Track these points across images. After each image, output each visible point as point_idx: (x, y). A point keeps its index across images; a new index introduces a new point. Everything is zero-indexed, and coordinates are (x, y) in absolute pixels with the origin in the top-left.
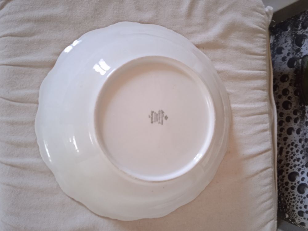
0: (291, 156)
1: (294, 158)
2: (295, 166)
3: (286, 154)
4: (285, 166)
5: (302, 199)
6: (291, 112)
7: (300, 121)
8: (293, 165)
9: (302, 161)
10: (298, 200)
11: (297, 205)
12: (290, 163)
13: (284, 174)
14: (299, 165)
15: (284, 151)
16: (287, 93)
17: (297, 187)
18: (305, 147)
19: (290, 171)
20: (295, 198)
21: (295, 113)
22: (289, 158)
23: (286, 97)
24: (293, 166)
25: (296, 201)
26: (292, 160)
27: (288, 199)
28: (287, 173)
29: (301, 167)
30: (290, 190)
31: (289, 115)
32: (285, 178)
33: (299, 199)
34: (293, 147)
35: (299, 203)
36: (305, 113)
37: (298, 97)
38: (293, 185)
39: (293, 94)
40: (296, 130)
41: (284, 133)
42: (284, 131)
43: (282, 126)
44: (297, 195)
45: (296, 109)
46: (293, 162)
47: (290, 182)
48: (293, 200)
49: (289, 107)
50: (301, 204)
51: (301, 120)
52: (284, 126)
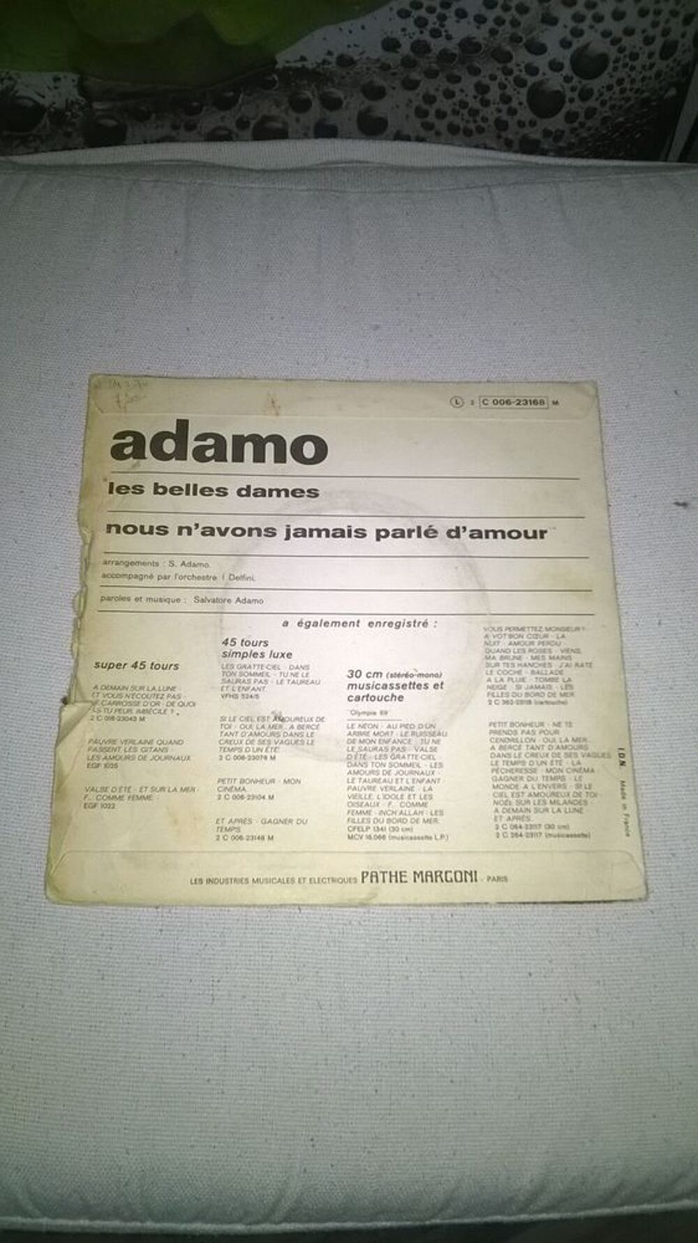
0: (466, 116)
1: (476, 104)
2: (506, 99)
4: (503, 134)
6: (298, 120)
7: (334, 87)
8: (501, 106)
12: (492, 119)
14: (503, 86)
19: (526, 114)
21: (303, 106)
22: (475, 121)
24: (504, 107)
31: (308, 128)
37: (241, 96)
39: (227, 113)
40: (367, 103)
46: (492, 107)
51: (330, 84)
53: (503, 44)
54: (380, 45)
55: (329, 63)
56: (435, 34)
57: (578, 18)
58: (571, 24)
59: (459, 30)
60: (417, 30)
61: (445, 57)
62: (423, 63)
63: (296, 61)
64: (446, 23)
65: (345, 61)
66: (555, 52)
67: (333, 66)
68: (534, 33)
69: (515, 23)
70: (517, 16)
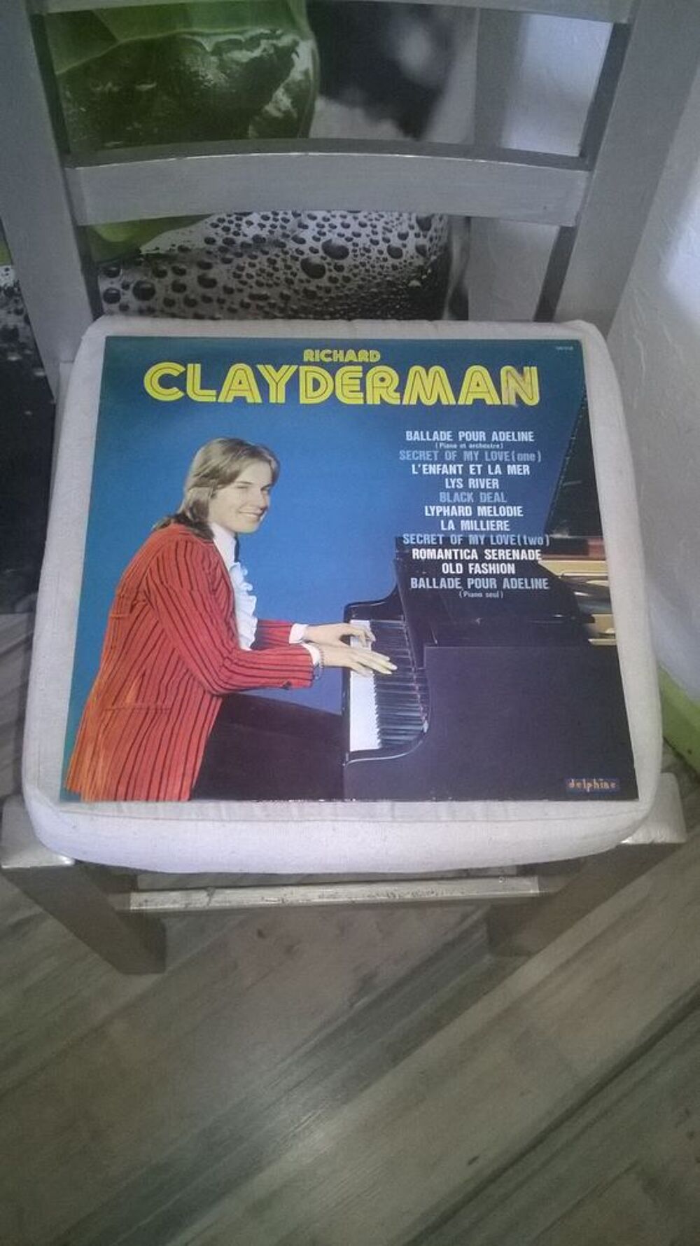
0: (266, 277)
1: (271, 271)
2: (289, 267)
3: (265, 287)
4: (292, 286)
5: (360, 249)
6: (160, 282)
7: (179, 263)
8: (286, 271)
9: (274, 253)
10: (365, 257)
11: (378, 258)
12: (283, 277)
13: (312, 288)
14: (284, 260)
15: (257, 290)
16: (114, 292)
17: (336, 261)
18: (240, 251)
19: (303, 276)
20: (363, 264)
21: (163, 274)
22: (272, 279)
23: (124, 294)
24: (289, 272)
25: (368, 262)
26: (276, 274)
27: (370, 278)
28: (308, 282)
29: (288, 256)
30: (345, 273)
31: (167, 286)
32: (320, 284)
33: (363, 255)
34: (244, 274)
35: (370, 254)
36: (159, 254)
37: (121, 270)
38: (332, 267)
39: (114, 280)
40: (201, 272)
41: (214, 294)
42: (210, 295)
44: (355, 260)
45: (150, 273)
46: (281, 272)
47: (328, 274)
48: (368, 267)
49: (149, 286)
50: (372, 250)
51: (177, 262)
52: (198, 296)
53: (280, 238)
54: (203, 242)
55: (174, 250)
56: (236, 234)
57: (318, 225)
58: (317, 229)
59: (251, 232)
60: (224, 233)
61: (243, 245)
62: (232, 249)
63: (154, 250)
64: (242, 228)
65: (182, 249)
66: (310, 242)
67: (176, 252)
68: (296, 233)
69: (283, 227)
70: (284, 224)
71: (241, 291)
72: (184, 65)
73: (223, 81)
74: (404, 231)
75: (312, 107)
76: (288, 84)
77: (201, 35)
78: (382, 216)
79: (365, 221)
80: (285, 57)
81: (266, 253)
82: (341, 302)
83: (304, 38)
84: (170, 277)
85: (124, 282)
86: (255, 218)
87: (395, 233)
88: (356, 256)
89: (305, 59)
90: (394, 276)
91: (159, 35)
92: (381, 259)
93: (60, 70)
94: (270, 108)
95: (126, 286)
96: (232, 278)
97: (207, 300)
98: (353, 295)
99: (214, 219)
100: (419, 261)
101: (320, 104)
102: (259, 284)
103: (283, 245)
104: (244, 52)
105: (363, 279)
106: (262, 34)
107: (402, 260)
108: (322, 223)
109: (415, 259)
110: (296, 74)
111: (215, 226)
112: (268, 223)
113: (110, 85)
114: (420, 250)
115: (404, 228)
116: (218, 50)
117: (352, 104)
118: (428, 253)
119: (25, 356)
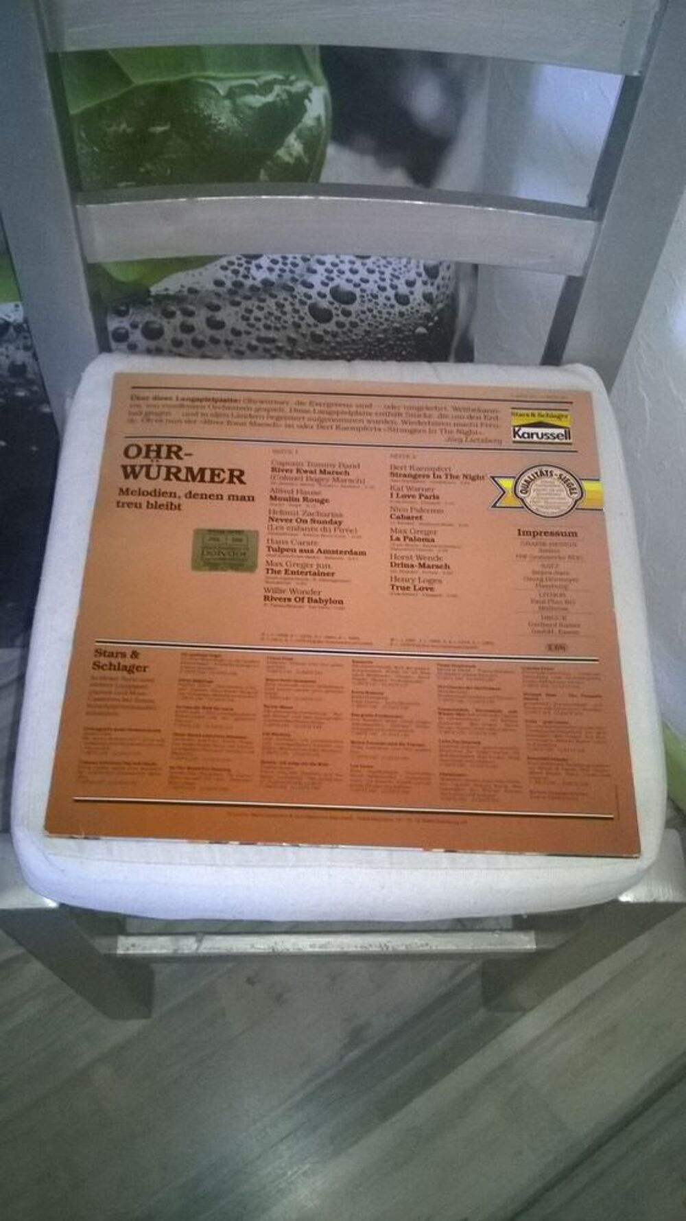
5: (368, 295)
8: (294, 315)
9: (282, 297)
10: (372, 303)
11: (385, 305)
13: (319, 331)
16: (123, 331)
17: (343, 306)
18: (249, 294)
20: (370, 310)
21: (171, 315)
24: (296, 315)
25: (376, 308)
26: (284, 318)
27: (377, 324)
29: (297, 301)
30: (353, 318)
32: (329, 329)
35: (377, 301)
38: (339, 312)
40: (210, 313)
41: (222, 335)
42: (218, 337)
43: (207, 340)
45: (159, 315)
47: (335, 319)
49: (157, 326)
52: (206, 337)
56: (246, 277)
58: (326, 274)
61: (253, 288)
65: (192, 291)
67: (186, 293)
71: (248, 333)
72: (199, 110)
73: (236, 124)
74: (411, 279)
75: (323, 154)
76: (301, 130)
77: (214, 78)
78: (390, 263)
79: (371, 266)
80: (297, 104)
81: (275, 297)
82: (347, 347)
83: (316, 84)
84: (179, 318)
85: (134, 321)
86: (265, 262)
87: (403, 280)
88: (363, 302)
89: (317, 106)
90: (400, 323)
91: (172, 78)
92: (388, 305)
93: (74, 111)
94: (281, 153)
95: (134, 326)
96: (240, 320)
97: (215, 341)
98: (361, 340)
99: (224, 262)
100: (426, 309)
101: (332, 150)
102: (268, 327)
103: (292, 289)
104: (257, 97)
105: (370, 325)
106: (275, 79)
107: (408, 307)
108: (330, 267)
109: (422, 307)
110: (308, 120)
111: (224, 268)
112: (277, 267)
113: (124, 126)
114: (428, 298)
115: (412, 276)
116: (231, 95)
117: (362, 152)
118: (435, 301)
119: (33, 393)
